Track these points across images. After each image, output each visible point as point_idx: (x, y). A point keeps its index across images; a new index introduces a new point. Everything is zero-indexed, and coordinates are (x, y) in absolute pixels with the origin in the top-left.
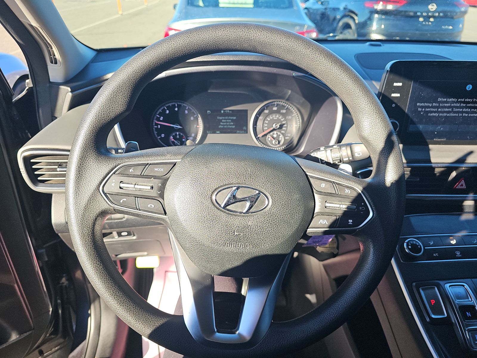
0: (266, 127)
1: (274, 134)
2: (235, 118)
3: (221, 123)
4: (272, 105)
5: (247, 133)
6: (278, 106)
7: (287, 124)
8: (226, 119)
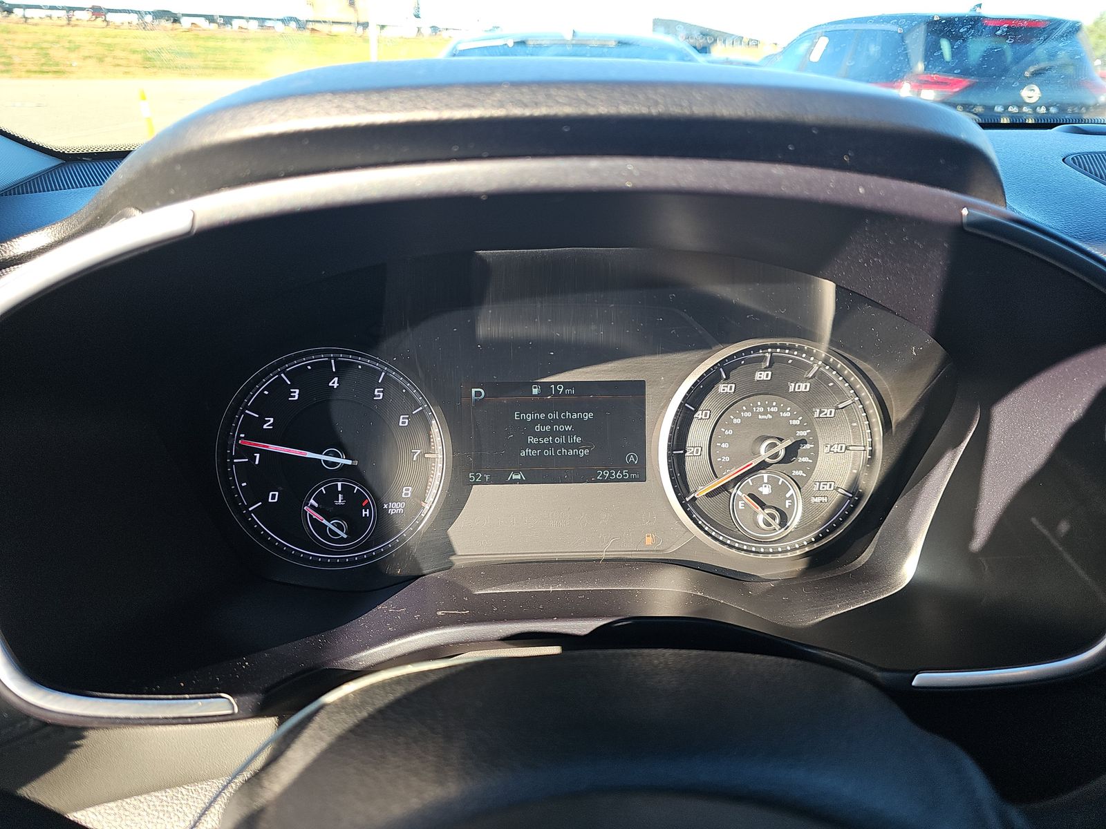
0: (724, 452)
1: (761, 482)
2: (588, 416)
3: (531, 440)
4: (748, 362)
5: (643, 478)
6: (776, 365)
7: (816, 443)
8: (552, 423)
